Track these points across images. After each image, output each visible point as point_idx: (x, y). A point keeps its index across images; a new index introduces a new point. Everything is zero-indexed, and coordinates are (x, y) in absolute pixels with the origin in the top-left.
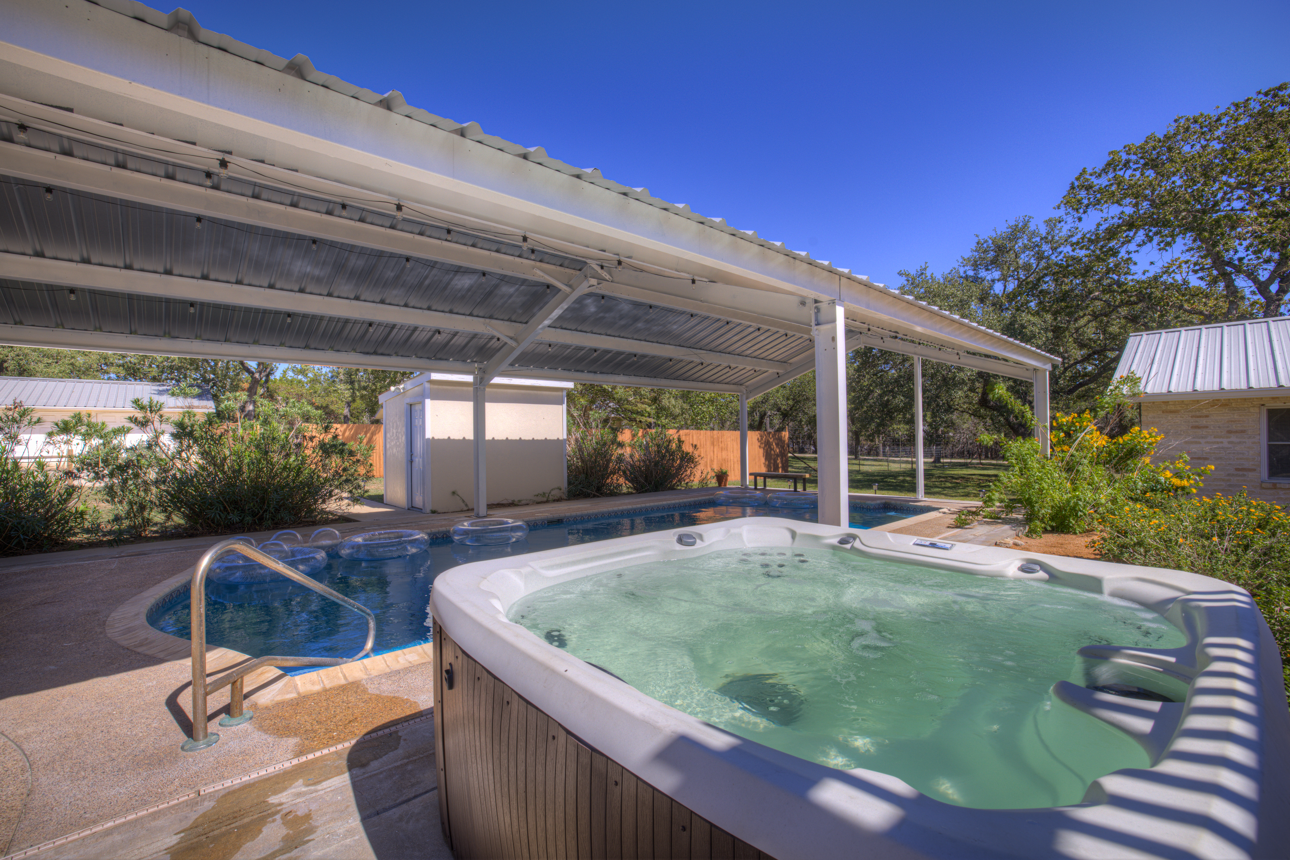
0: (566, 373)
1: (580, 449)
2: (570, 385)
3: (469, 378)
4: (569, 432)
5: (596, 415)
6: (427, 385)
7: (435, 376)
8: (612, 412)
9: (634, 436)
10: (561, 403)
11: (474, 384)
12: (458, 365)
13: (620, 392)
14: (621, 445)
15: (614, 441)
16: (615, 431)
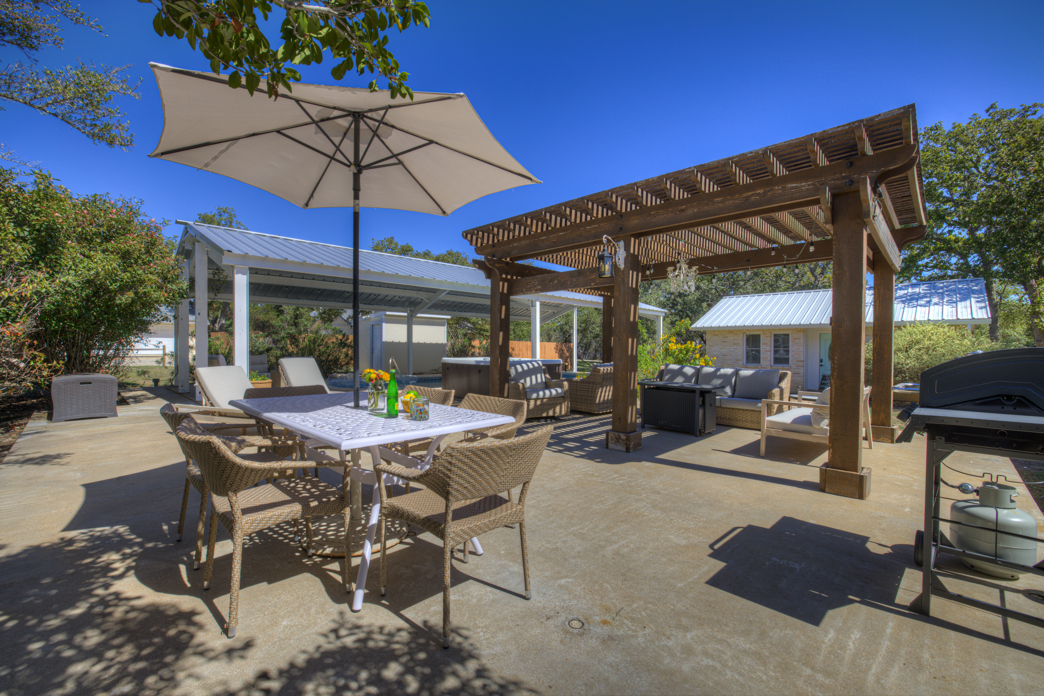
0: (448, 312)
1: (453, 349)
2: (449, 317)
3: (405, 314)
4: (447, 340)
5: (461, 332)
6: (384, 317)
7: (388, 313)
8: (469, 330)
9: (481, 343)
10: (444, 325)
11: (407, 317)
12: (401, 308)
13: (474, 319)
14: (473, 347)
15: (470, 344)
16: (470, 339)
